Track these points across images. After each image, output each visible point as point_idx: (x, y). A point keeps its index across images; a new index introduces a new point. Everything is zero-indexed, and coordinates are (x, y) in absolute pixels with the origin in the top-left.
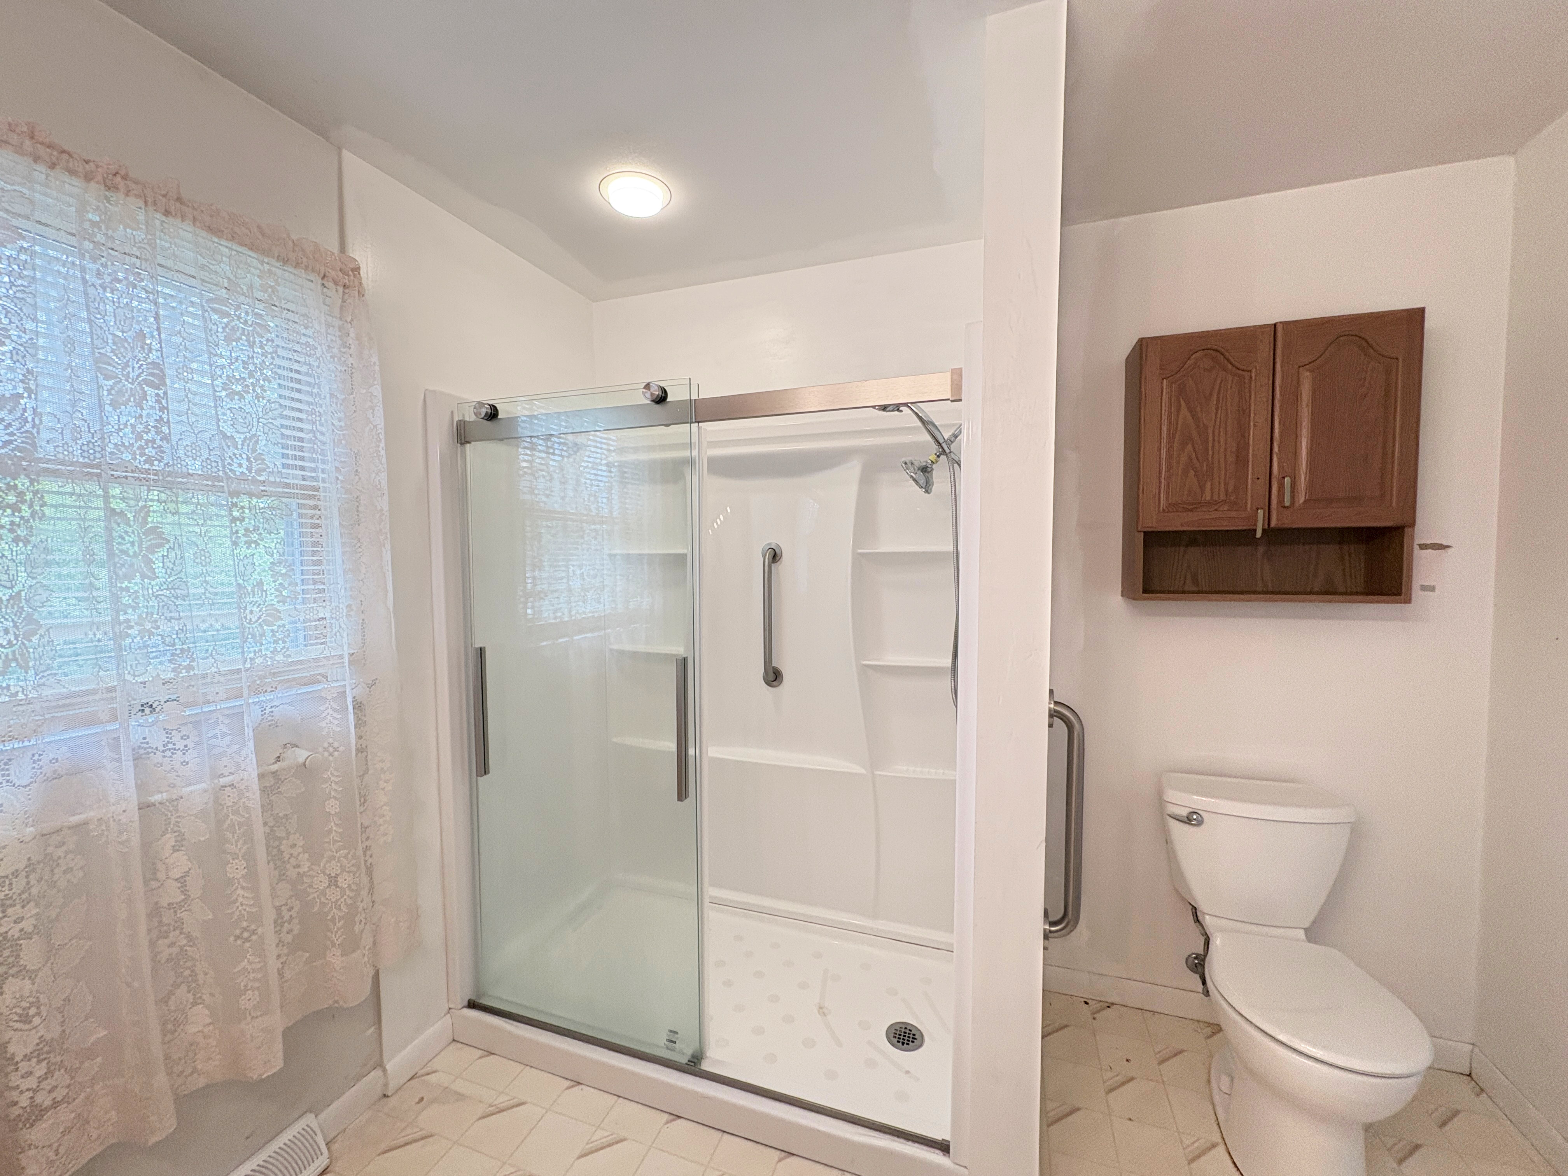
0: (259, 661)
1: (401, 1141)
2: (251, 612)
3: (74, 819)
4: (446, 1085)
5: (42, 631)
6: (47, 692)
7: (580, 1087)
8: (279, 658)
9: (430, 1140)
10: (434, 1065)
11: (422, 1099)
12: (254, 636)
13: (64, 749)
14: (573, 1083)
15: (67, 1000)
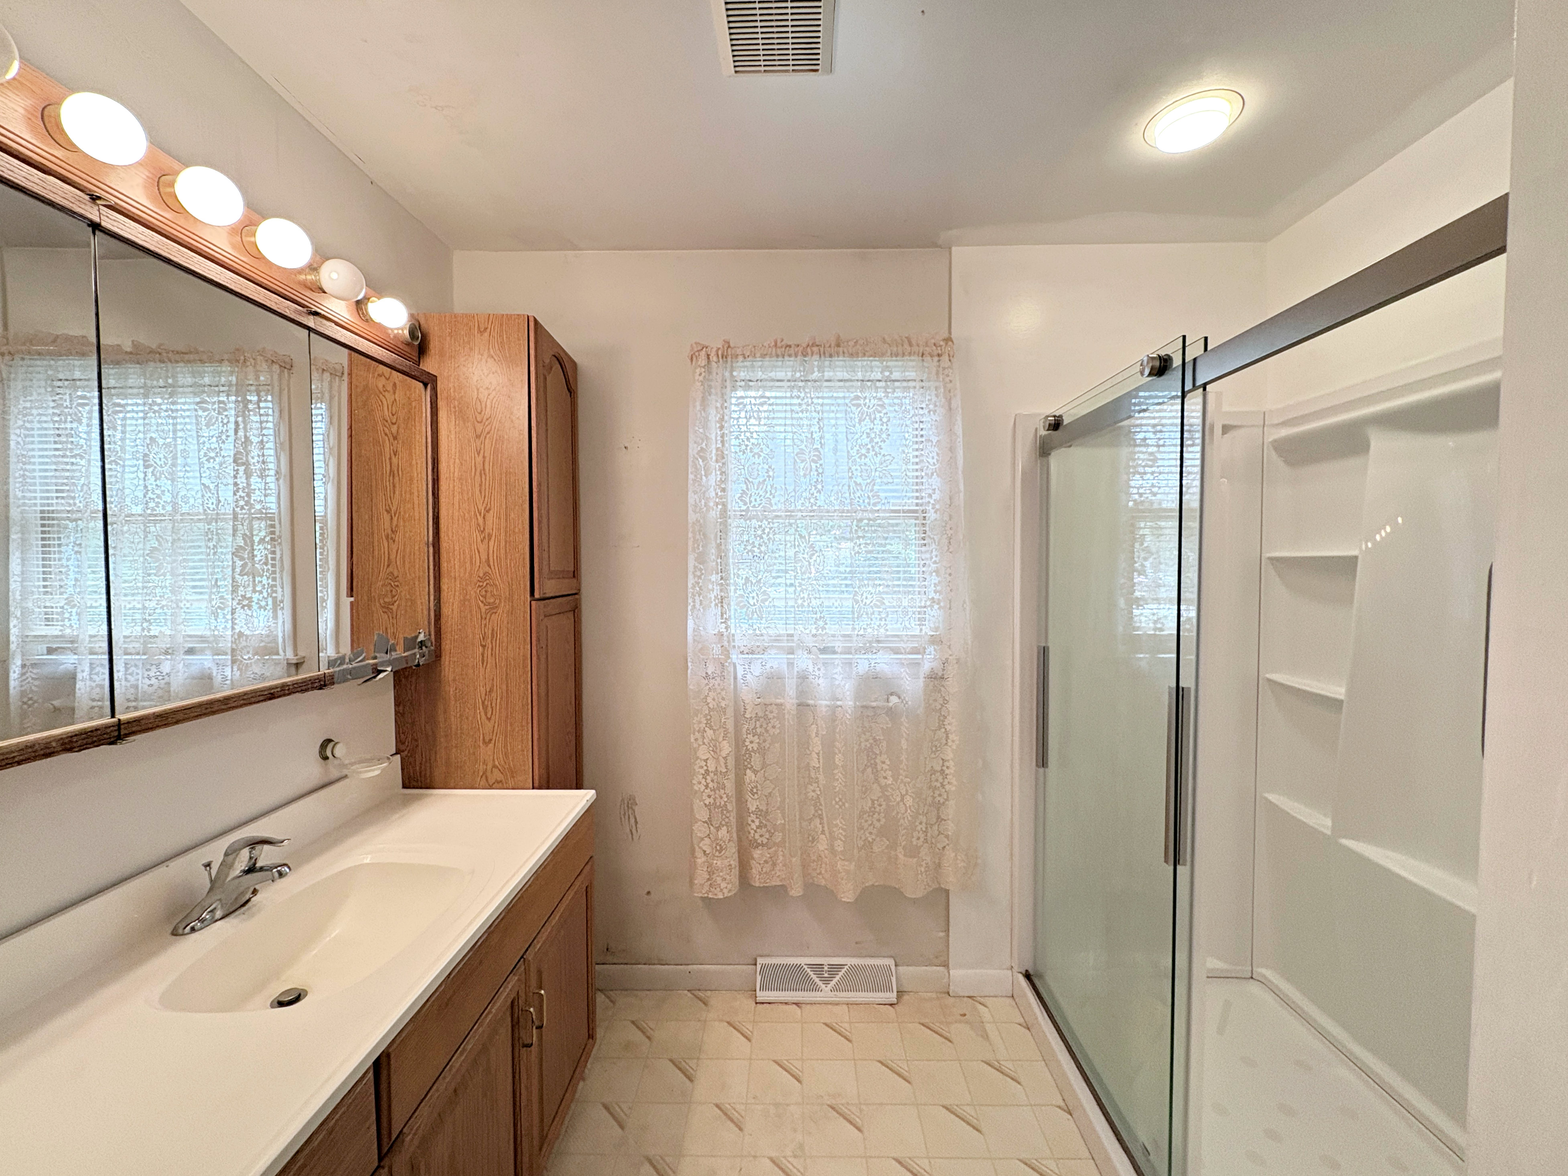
0: (869, 630)
1: (936, 1028)
2: (866, 598)
3: (778, 701)
4: (984, 1020)
5: (770, 600)
6: (771, 632)
7: (1069, 1117)
8: (882, 630)
9: (950, 1044)
10: (988, 1001)
11: (965, 1015)
12: (867, 614)
13: (776, 662)
14: (1066, 1108)
15: (770, 793)
